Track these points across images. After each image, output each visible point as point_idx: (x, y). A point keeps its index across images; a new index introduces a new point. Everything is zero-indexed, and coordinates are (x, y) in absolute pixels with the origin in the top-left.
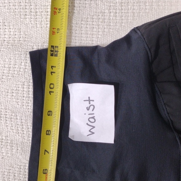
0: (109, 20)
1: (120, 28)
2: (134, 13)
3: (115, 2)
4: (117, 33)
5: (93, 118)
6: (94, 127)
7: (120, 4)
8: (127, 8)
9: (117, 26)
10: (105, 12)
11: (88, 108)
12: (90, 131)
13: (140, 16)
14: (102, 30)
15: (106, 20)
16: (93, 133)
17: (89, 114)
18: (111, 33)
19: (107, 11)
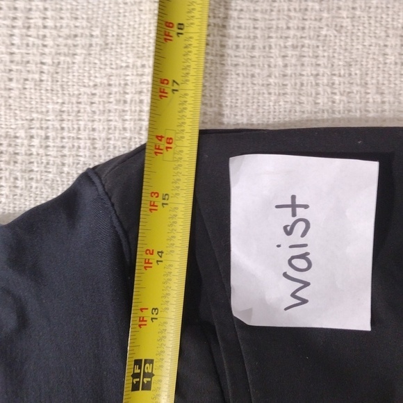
0: (27, 157)
1: (58, 179)
2: (94, 139)
3: (44, 110)
4: (50, 190)
5: (303, 256)
6: (306, 284)
7: (56, 116)
8: (76, 126)
9: (50, 172)
10: (18, 135)
11: (289, 228)
12: (293, 295)
13: (109, 147)
14: (10, 184)
15: (19, 158)
16: (304, 301)
17: (291, 247)
18: (33, 190)
19: (21, 133)
